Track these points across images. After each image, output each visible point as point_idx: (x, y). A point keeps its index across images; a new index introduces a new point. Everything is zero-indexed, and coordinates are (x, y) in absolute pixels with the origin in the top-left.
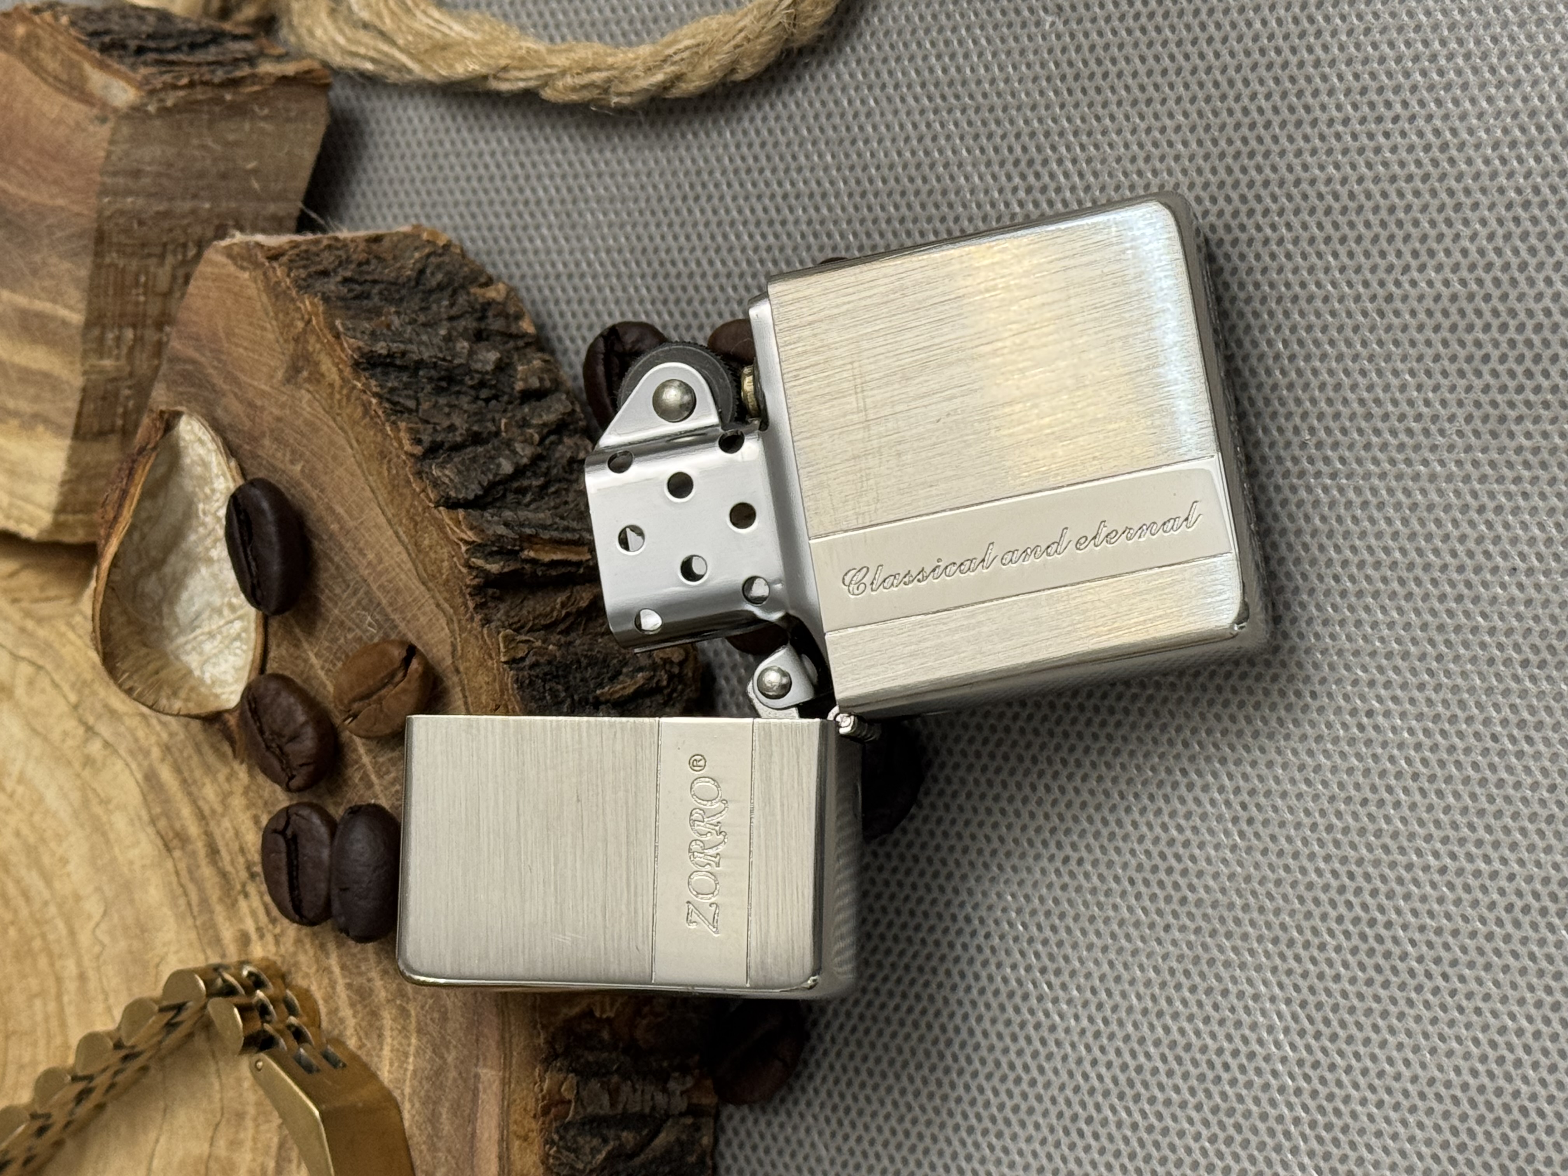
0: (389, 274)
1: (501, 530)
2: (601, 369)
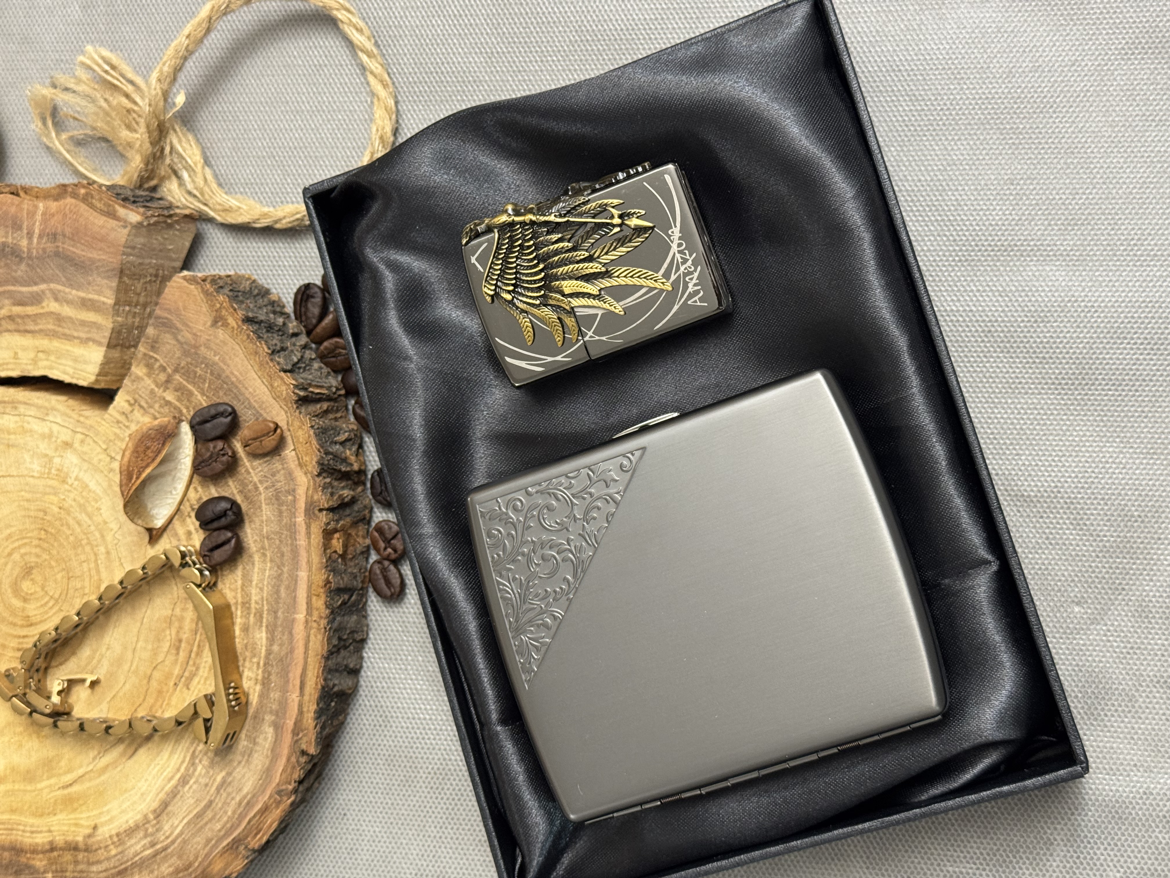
1: (300, 381)
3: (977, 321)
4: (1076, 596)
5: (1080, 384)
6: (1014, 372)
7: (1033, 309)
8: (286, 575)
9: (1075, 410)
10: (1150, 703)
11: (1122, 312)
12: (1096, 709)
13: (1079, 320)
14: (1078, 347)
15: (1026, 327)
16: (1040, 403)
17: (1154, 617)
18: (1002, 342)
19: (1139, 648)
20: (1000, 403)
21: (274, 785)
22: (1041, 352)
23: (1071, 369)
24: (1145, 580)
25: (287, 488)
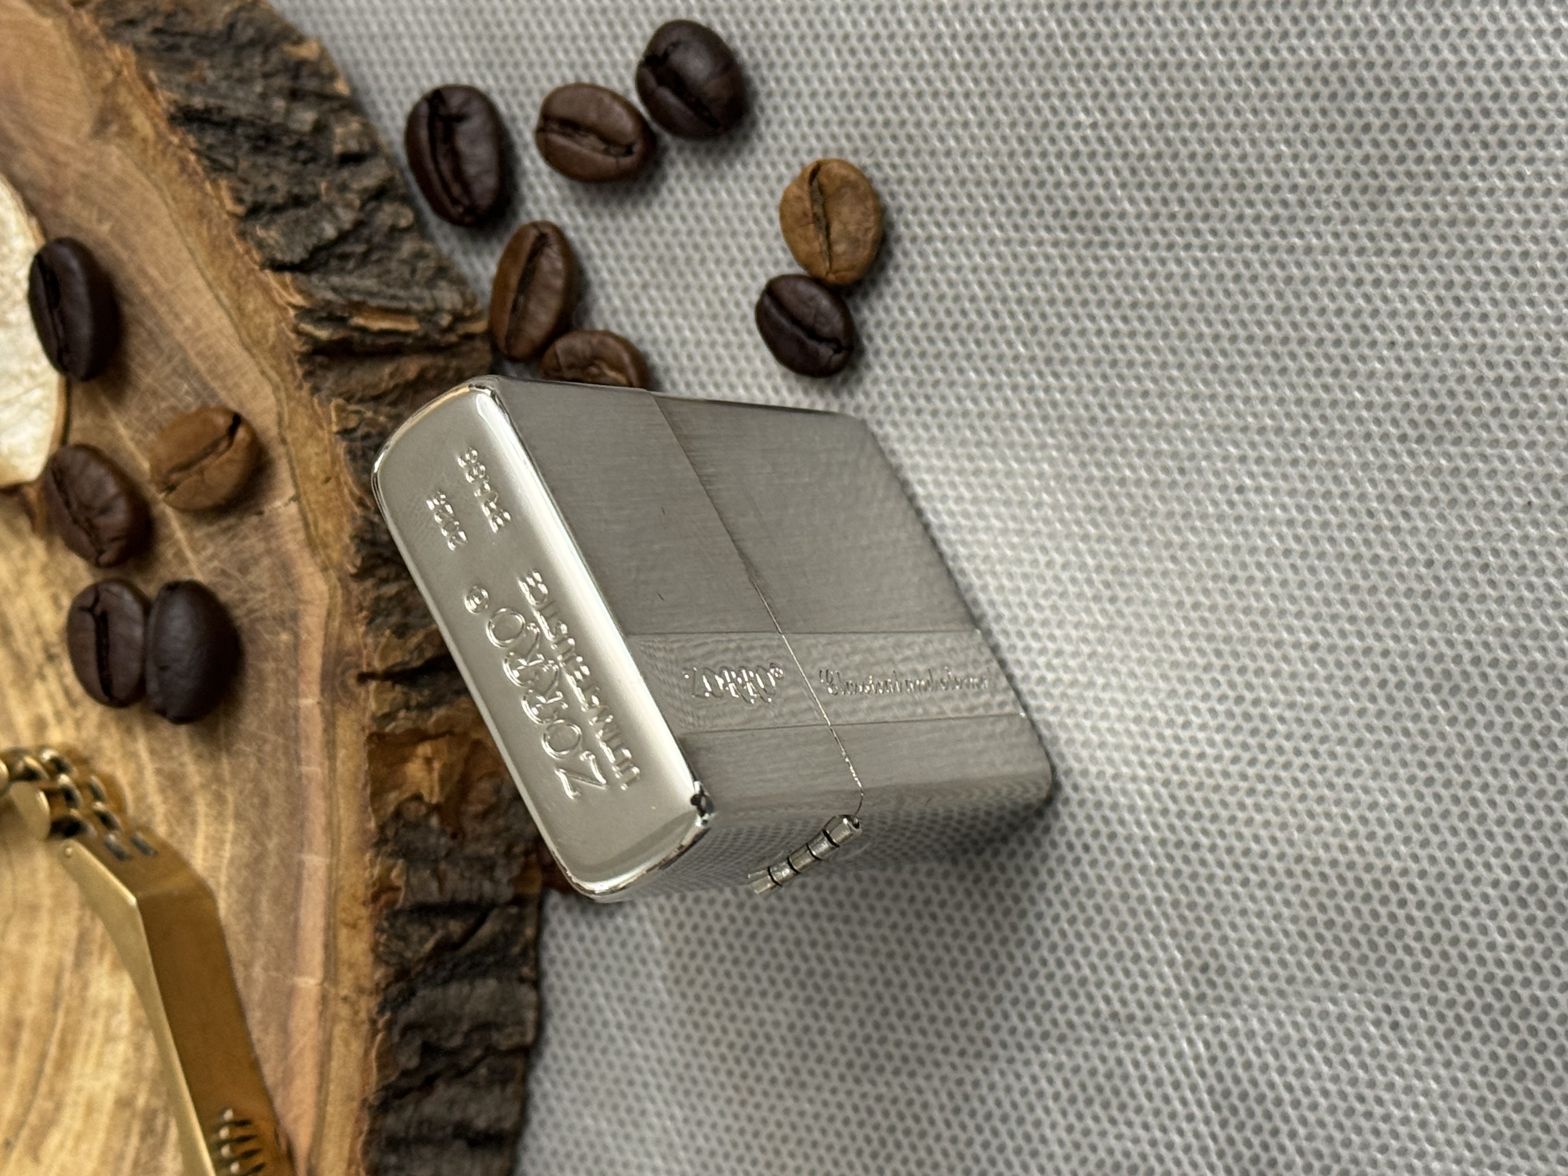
0: (199, 25)
1: (330, 296)
2: (424, 134)
25: (277, 608)
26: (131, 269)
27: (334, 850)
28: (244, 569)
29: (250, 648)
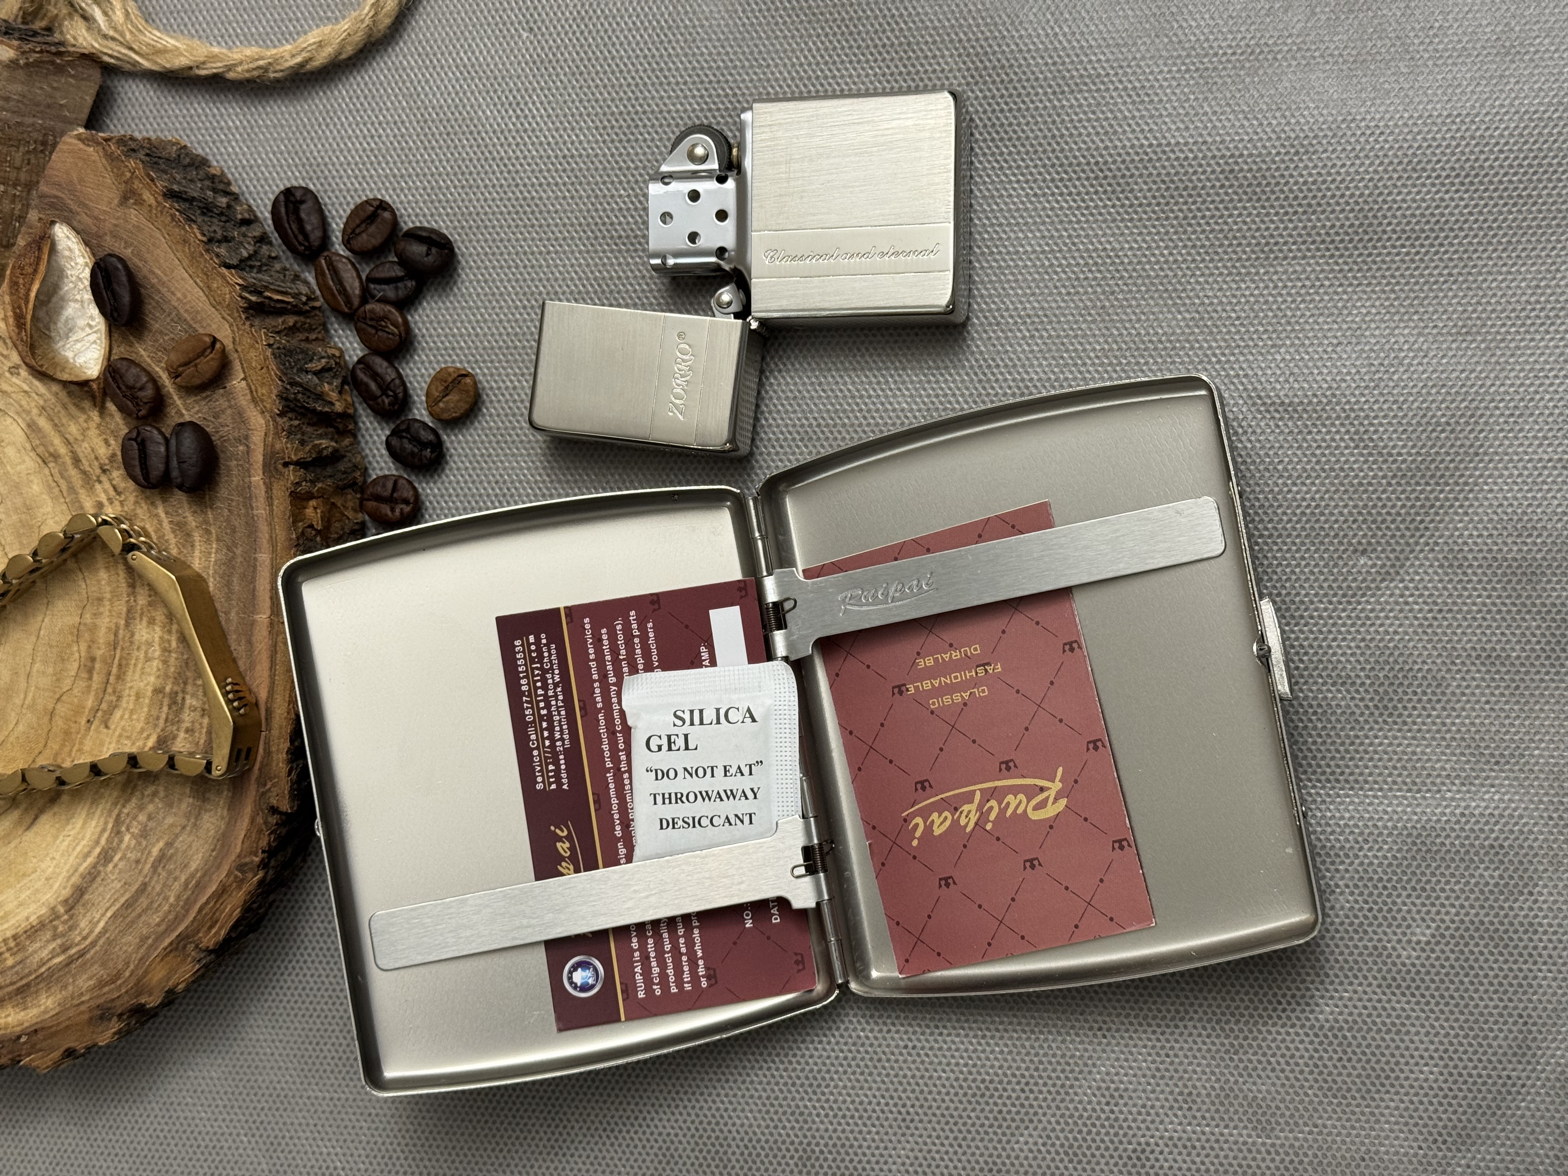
1: (251, 281)
3: (1214, 157)
4: (1360, 543)
5: (1361, 240)
6: (1267, 229)
7: (1293, 135)
8: (240, 559)
9: (1355, 278)
10: (1468, 687)
11: (1419, 133)
12: (1391, 700)
13: (1358, 147)
14: (1356, 187)
15: (1283, 161)
16: (1304, 271)
17: (1470, 566)
18: (1250, 185)
19: (1450, 611)
20: (1249, 273)
21: (233, 857)
22: (1305, 197)
23: (1347, 219)
24: (1456, 513)
25: (236, 434)
26: (145, 271)
27: (274, 550)
28: (216, 417)
29: (222, 455)
